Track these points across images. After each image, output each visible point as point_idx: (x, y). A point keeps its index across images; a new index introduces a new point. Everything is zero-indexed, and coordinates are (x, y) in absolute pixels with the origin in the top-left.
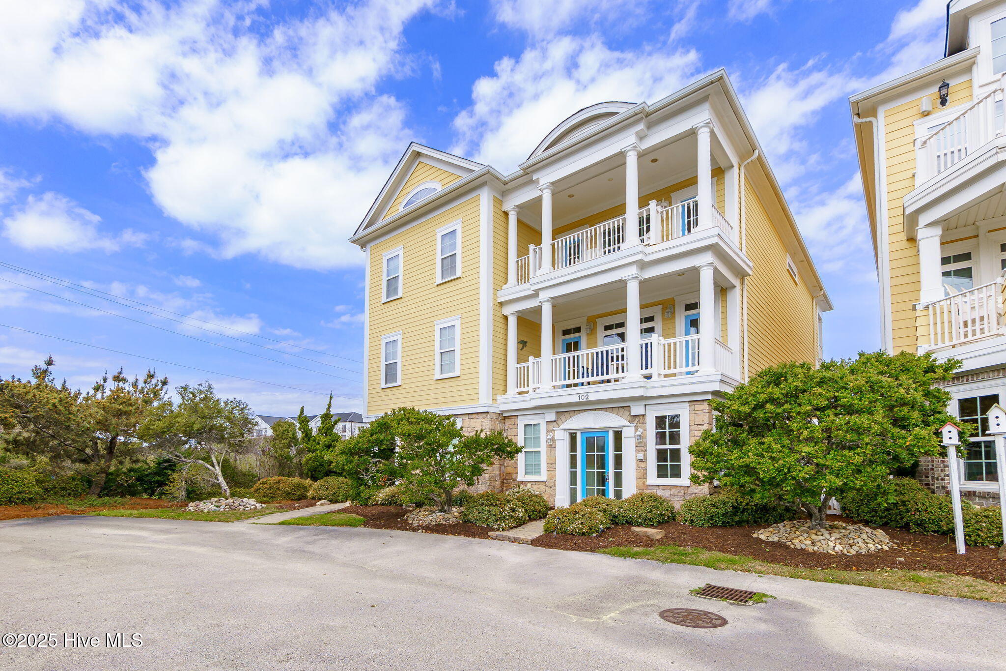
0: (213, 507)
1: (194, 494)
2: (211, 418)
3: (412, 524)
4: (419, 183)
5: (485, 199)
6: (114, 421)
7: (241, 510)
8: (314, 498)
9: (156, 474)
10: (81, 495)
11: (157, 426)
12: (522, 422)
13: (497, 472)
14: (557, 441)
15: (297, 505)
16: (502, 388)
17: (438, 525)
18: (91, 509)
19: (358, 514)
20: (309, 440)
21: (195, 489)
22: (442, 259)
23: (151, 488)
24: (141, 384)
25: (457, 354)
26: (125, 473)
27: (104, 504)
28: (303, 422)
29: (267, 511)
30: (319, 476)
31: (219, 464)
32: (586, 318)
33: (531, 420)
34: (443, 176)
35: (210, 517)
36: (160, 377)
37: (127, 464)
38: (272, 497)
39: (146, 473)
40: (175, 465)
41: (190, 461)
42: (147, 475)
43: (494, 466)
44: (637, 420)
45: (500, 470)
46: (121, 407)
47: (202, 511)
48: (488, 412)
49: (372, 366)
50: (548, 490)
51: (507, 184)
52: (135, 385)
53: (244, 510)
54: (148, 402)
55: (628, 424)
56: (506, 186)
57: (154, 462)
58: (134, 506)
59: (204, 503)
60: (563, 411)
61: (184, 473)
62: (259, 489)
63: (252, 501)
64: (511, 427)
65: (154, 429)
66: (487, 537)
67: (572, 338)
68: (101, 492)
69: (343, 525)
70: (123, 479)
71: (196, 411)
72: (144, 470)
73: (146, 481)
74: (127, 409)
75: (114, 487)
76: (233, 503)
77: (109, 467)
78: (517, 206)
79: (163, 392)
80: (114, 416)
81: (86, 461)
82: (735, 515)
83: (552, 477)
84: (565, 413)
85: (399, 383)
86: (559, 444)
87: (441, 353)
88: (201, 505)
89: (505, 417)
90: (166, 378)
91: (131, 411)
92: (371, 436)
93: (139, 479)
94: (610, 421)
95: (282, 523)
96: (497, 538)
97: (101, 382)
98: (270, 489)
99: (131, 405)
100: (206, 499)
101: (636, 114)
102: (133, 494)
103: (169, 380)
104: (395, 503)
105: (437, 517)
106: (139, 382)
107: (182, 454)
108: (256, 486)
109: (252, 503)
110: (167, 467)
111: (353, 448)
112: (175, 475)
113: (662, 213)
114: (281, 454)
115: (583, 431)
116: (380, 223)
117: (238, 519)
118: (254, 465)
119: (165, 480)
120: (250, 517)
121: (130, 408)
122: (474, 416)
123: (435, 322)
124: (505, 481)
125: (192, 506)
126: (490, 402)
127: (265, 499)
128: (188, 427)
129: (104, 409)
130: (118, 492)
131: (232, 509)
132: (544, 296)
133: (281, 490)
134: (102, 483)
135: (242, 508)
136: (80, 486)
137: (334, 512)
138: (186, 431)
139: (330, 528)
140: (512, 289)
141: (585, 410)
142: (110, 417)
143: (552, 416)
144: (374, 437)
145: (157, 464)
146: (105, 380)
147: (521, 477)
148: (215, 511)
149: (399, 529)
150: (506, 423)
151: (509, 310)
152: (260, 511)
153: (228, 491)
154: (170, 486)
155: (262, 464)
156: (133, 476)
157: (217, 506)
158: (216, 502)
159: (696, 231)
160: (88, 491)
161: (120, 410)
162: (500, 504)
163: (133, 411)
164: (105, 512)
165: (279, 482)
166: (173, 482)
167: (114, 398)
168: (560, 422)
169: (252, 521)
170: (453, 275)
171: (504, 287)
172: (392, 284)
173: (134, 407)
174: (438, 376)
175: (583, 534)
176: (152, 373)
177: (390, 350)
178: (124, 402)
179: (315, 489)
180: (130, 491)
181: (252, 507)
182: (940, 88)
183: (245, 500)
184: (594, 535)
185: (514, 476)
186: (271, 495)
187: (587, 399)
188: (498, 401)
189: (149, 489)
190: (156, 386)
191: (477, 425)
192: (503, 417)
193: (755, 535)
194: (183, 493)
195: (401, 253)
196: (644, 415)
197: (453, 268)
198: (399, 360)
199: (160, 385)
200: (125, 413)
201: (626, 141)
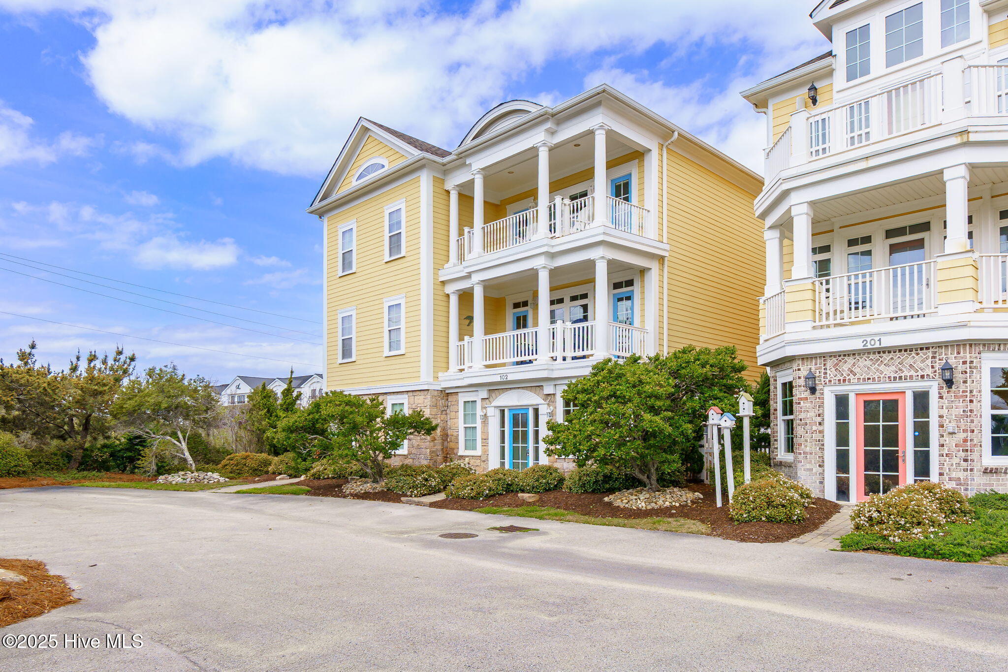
0: (180, 480)
1: (163, 468)
2: (177, 397)
3: (345, 492)
4: (370, 157)
5: (425, 181)
6: (91, 400)
7: (205, 482)
8: (274, 473)
9: (127, 450)
10: (62, 469)
11: (129, 405)
12: (462, 398)
13: (439, 447)
14: (489, 418)
15: (257, 479)
16: (444, 365)
17: (366, 493)
18: (74, 481)
19: (307, 486)
20: (271, 416)
21: (165, 464)
22: (390, 237)
23: (122, 464)
24: (110, 362)
25: (403, 331)
26: (99, 449)
27: (85, 478)
28: (265, 397)
29: (229, 484)
30: (281, 452)
31: (184, 440)
32: (532, 292)
33: (470, 397)
34: (390, 153)
35: (177, 488)
36: (128, 353)
37: (101, 441)
38: (239, 473)
39: (119, 449)
40: (144, 441)
41: (159, 437)
42: (119, 451)
43: (436, 441)
44: (549, 398)
45: (443, 445)
46: (96, 387)
47: (171, 483)
48: (428, 390)
49: (330, 340)
50: (482, 463)
51: (445, 165)
52: (104, 362)
53: (208, 483)
54: (118, 380)
55: (543, 402)
56: (444, 167)
57: (125, 438)
58: (110, 479)
59: (173, 476)
60: (495, 389)
61: (154, 448)
62: (226, 465)
63: (216, 475)
64: (453, 403)
65: (127, 407)
66: (399, 501)
67: (522, 312)
68: (79, 467)
69: (288, 493)
70: (97, 455)
71: (163, 391)
72: (116, 446)
73: (118, 457)
74: (102, 389)
75: (90, 462)
76: (198, 476)
77: (85, 442)
78: (457, 186)
79: (131, 367)
80: (91, 396)
81: (62, 438)
82: (607, 483)
83: (486, 452)
84: (496, 391)
85: (353, 359)
86: (491, 420)
87: (390, 331)
88: (170, 478)
89: (448, 393)
90: (134, 355)
91: (105, 391)
92: (309, 415)
93: (112, 455)
94: (529, 399)
95: (238, 492)
96: (408, 503)
97: (74, 361)
98: (237, 465)
99: (104, 385)
100: (174, 473)
101: (542, 116)
102: (107, 469)
103: (136, 356)
104: (344, 476)
105: (368, 487)
106: (108, 359)
107: (151, 430)
108: (224, 462)
109: (216, 477)
110: (136, 444)
111: (292, 426)
112: (146, 450)
113: (569, 205)
114: (258, 427)
115: (511, 408)
116: (334, 197)
117: (201, 490)
118: (230, 440)
119: (135, 456)
120: (212, 488)
121: (105, 388)
122: (418, 393)
123: (384, 300)
124: (448, 456)
125: (161, 479)
126: (431, 380)
127: (231, 475)
128: (157, 405)
129: (82, 389)
130: (94, 467)
131: (197, 482)
132: (476, 278)
133: (247, 466)
134: (80, 458)
135: (206, 481)
136: (61, 460)
137: (288, 485)
138: (154, 409)
139: (277, 495)
140: (452, 269)
141: (511, 389)
142: (87, 397)
143: (484, 394)
144: (311, 416)
145: (128, 440)
146: (78, 358)
147: (461, 452)
148: (181, 484)
149: (333, 496)
150: (449, 400)
151: (450, 289)
152: (222, 483)
153: (194, 465)
154: (142, 461)
155: (238, 439)
156: (106, 452)
157: (184, 479)
158: (183, 475)
159: (591, 227)
160: (68, 465)
161: (96, 390)
162: (416, 474)
163: (107, 391)
164: (87, 483)
165: (246, 458)
166: (145, 457)
167: (90, 380)
168: (491, 399)
169: (213, 491)
170: (397, 254)
171: (446, 266)
172: (347, 257)
173: (108, 387)
174: (387, 353)
175: (472, 498)
176: (120, 349)
177: (346, 326)
178: (99, 383)
179: (276, 464)
180: (103, 466)
181: (216, 480)
182: (809, 89)
183: (210, 474)
184: (481, 499)
185: (455, 451)
186: (238, 471)
187: (506, 379)
188: (440, 379)
189: (121, 464)
190: (125, 363)
191: (420, 401)
192: (446, 394)
193: (606, 499)
194: (154, 467)
195: (354, 226)
196: (554, 394)
197: (399, 246)
198: (354, 336)
199: (128, 361)
200: (101, 393)
201: (537, 138)
